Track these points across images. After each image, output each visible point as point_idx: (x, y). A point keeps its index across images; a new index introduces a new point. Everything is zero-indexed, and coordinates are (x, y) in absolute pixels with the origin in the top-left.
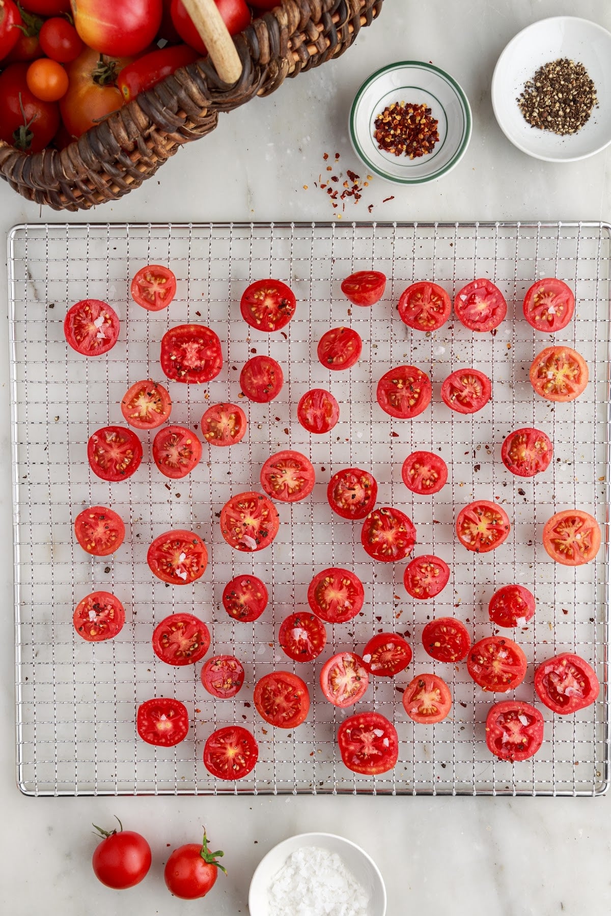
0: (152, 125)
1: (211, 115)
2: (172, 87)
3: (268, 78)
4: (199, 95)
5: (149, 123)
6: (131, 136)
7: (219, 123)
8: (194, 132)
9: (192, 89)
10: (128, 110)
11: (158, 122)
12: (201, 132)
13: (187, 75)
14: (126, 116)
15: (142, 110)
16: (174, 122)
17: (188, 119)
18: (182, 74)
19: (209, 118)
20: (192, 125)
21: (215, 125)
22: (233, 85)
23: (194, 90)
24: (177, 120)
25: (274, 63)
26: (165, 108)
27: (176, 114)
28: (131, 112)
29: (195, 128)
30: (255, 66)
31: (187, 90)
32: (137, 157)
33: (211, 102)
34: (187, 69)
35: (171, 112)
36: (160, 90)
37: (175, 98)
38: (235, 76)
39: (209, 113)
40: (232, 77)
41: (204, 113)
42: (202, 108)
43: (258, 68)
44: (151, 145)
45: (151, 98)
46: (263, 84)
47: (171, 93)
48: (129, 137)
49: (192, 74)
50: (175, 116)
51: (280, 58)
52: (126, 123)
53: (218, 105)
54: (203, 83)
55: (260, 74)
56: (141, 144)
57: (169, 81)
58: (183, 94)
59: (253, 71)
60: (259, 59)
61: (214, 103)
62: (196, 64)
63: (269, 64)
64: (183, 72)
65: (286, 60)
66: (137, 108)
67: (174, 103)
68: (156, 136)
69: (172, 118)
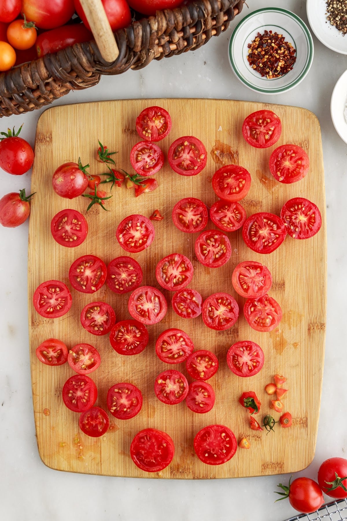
0: (50, 78)
1: (94, 76)
2: (69, 56)
3: (139, 60)
4: (87, 64)
5: (49, 75)
6: (34, 82)
7: (100, 81)
8: (80, 85)
9: (82, 60)
10: (36, 64)
11: (56, 76)
12: (86, 85)
13: (81, 50)
14: (34, 68)
15: (46, 67)
16: (66, 78)
17: (77, 76)
18: (78, 48)
19: (93, 78)
20: (80, 80)
21: (98, 82)
22: (110, 63)
23: (84, 60)
24: (69, 77)
25: (144, 52)
26: (61, 68)
27: (69, 73)
28: (38, 66)
29: (82, 82)
30: (130, 51)
31: (78, 59)
32: (37, 94)
33: (95, 69)
34: (82, 45)
35: (65, 72)
36: (60, 56)
37: (70, 63)
38: (112, 59)
39: (93, 75)
40: (110, 59)
41: (90, 74)
42: (88, 72)
43: (132, 53)
44: (49, 88)
45: (53, 60)
46: (135, 63)
47: (68, 59)
48: (33, 82)
49: (84, 50)
50: (67, 74)
51: (149, 50)
52: (33, 73)
53: (100, 72)
54: (91, 57)
55: (132, 58)
56: (42, 86)
57: (69, 51)
58: (75, 61)
59: (127, 56)
60: (133, 48)
61: (97, 70)
62: (89, 43)
63: (140, 52)
64: (79, 47)
65: (153, 52)
66: (42, 64)
67: (68, 65)
68: (53, 83)
69: (66, 75)
